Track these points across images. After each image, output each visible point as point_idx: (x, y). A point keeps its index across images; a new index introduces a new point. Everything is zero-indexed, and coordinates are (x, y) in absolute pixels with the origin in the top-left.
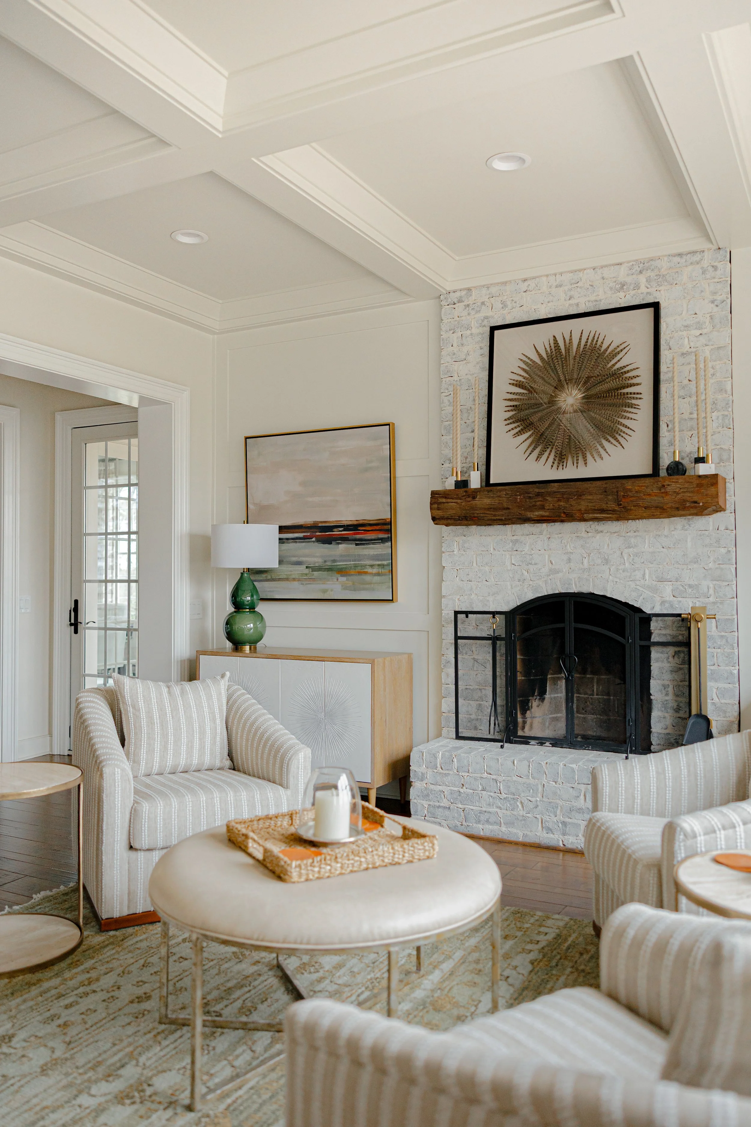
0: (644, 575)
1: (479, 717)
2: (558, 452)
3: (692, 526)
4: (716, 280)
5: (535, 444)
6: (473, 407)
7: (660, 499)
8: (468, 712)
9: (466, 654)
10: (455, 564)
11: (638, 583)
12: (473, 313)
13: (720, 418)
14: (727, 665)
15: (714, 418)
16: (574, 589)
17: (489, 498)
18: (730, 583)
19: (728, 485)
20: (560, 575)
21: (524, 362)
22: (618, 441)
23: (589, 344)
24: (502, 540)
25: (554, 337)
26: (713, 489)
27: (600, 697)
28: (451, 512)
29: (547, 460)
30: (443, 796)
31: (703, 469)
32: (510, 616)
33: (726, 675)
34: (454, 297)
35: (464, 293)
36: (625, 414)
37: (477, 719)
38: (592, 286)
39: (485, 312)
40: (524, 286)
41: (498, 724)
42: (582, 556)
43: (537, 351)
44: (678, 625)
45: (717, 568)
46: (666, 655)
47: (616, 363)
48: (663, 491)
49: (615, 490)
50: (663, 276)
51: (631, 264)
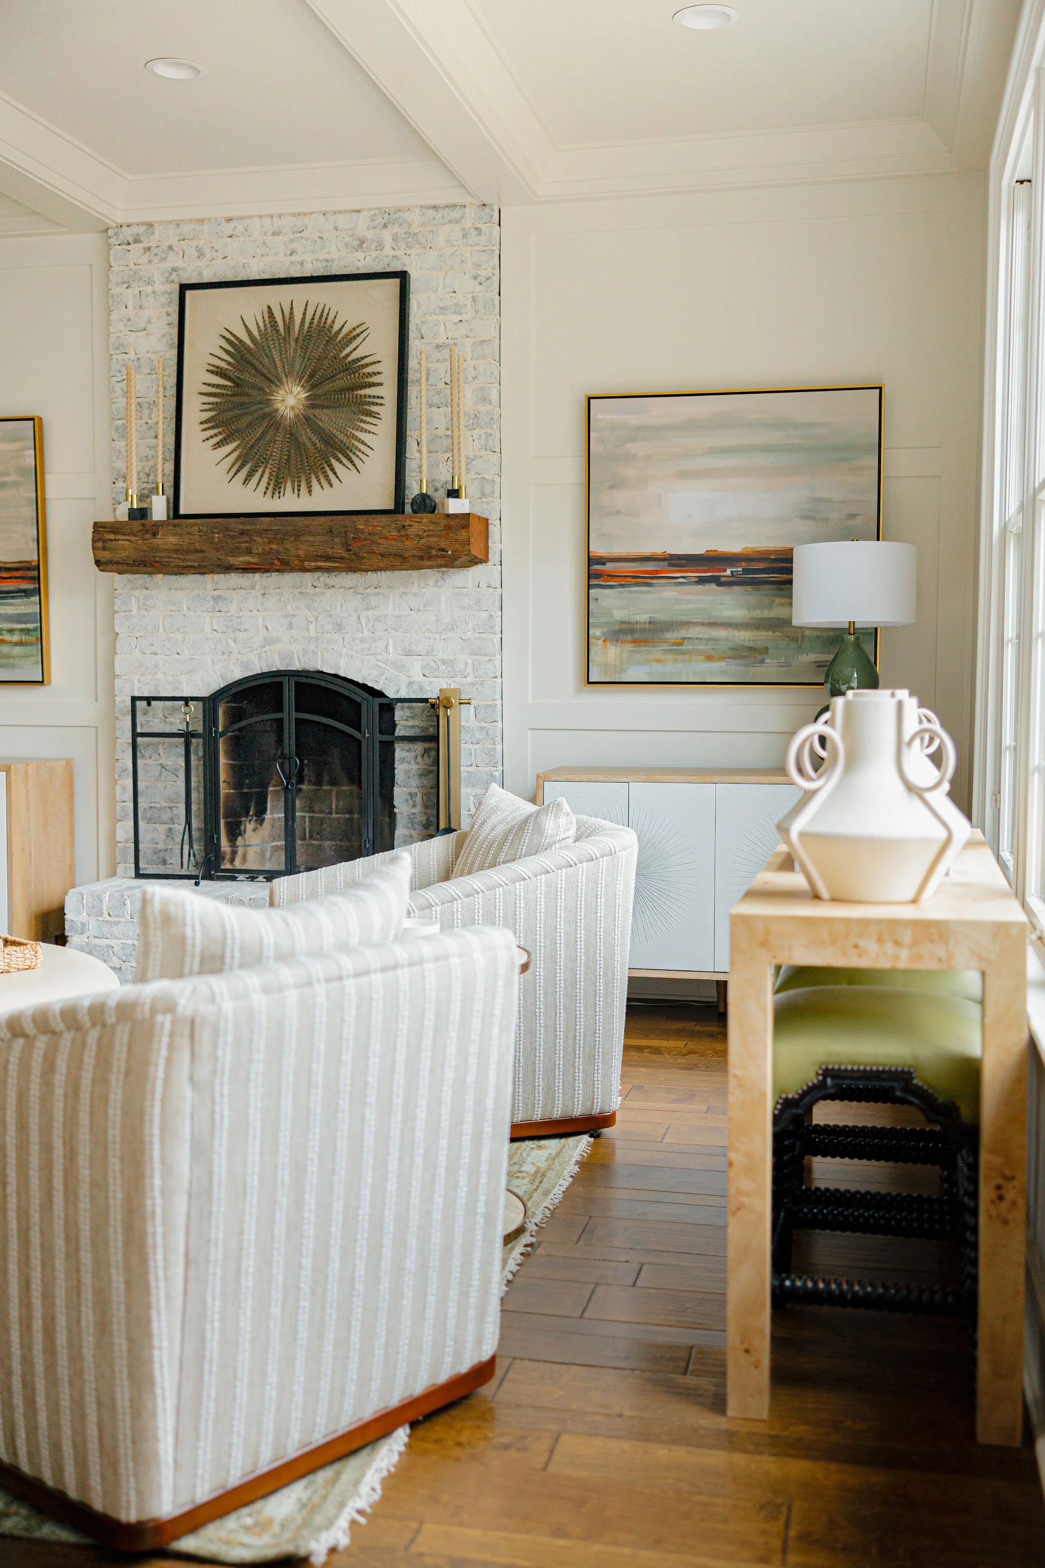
0: (387, 646)
1: (169, 847)
2: (274, 474)
3: (447, 581)
4: (480, 248)
5: (242, 460)
6: (156, 399)
7: (400, 544)
8: (153, 839)
9: (150, 758)
10: (133, 629)
11: (379, 657)
12: (155, 260)
13: (483, 437)
14: (487, 765)
15: (475, 437)
16: (296, 666)
17: (175, 535)
18: (492, 658)
19: (491, 527)
20: (278, 646)
21: (227, 340)
22: (352, 462)
23: (316, 321)
24: (199, 595)
25: (269, 307)
26: (463, 534)
27: (339, 816)
28: (122, 555)
29: (258, 484)
30: (111, 953)
31: (455, 506)
32: (210, 702)
33: (485, 778)
34: (128, 234)
35: (142, 229)
36: (362, 425)
37: (166, 850)
38: (321, 238)
39: (174, 261)
40: (228, 228)
41: (194, 854)
42: (307, 619)
43: (246, 326)
44: (429, 714)
45: (476, 638)
46: (413, 754)
47: (351, 352)
48: (403, 533)
49: (343, 530)
50: (415, 235)
51: (373, 212)
